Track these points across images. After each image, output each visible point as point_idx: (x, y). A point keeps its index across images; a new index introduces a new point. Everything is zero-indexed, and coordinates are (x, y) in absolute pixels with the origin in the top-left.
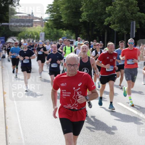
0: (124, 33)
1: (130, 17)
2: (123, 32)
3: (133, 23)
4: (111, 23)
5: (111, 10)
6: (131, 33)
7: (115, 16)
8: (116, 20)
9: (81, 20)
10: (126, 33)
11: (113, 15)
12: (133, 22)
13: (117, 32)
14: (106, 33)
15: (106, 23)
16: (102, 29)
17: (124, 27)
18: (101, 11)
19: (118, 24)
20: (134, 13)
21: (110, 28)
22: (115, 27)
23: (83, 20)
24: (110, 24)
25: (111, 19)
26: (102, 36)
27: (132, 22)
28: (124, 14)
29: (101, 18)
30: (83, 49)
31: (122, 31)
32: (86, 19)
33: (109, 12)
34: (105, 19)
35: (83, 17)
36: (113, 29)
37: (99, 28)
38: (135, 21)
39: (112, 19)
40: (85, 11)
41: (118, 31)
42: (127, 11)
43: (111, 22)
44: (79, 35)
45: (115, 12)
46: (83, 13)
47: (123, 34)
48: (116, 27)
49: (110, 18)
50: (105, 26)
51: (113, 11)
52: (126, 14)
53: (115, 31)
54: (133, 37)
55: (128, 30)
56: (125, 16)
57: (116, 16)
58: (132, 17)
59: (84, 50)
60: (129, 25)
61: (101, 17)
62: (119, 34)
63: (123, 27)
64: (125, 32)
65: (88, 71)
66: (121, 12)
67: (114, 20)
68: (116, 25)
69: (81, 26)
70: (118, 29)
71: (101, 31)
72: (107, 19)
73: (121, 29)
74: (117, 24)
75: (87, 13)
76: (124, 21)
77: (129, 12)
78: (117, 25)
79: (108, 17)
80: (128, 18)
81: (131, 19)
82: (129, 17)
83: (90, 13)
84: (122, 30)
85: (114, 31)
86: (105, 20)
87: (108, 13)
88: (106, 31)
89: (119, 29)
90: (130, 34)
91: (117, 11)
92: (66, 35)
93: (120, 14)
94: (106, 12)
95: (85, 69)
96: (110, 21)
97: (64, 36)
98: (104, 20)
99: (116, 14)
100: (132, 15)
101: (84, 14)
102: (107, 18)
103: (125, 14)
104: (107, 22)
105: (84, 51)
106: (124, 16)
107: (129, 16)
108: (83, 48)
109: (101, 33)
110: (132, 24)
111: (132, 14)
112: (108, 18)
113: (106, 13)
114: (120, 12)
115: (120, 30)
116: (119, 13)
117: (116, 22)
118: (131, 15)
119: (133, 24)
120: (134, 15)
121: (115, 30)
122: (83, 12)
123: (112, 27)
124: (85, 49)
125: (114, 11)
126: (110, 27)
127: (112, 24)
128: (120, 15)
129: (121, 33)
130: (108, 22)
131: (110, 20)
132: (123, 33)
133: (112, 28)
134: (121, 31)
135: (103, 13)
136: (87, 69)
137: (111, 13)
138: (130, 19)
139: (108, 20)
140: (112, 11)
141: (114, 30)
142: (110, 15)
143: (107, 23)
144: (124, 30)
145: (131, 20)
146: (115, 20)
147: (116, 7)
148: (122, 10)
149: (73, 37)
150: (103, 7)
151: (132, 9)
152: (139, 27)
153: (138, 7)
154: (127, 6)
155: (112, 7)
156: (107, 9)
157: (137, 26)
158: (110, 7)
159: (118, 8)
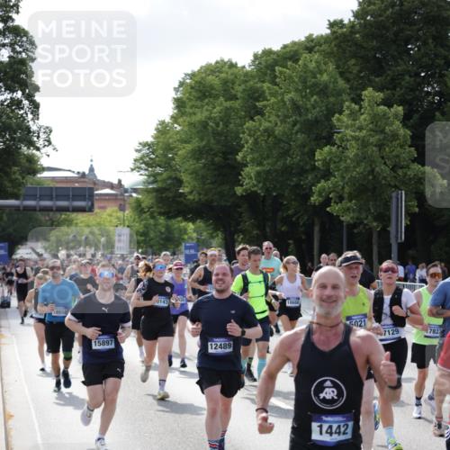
0: (370, 228)
1: (389, 179)
2: (367, 225)
3: (398, 199)
4: (331, 199)
5: (330, 160)
6: (392, 229)
7: (344, 178)
8: (347, 189)
9: (239, 191)
10: (378, 229)
11: (336, 173)
12: (398, 194)
13: (352, 226)
14: (317, 229)
15: (315, 199)
16: (306, 218)
17: (372, 211)
18: (300, 161)
19: (353, 202)
20: (401, 168)
21: (330, 215)
22: (344, 211)
23: (246, 190)
24: (327, 202)
25: (330, 185)
26: (303, 237)
27: (394, 195)
28: (369, 168)
29: (302, 183)
30: (323, 287)
31: (366, 222)
32: (255, 186)
33: (326, 163)
34: (313, 185)
35: (247, 181)
36: (338, 216)
37: (293, 216)
38: (403, 192)
39: (335, 186)
40: (253, 160)
41: (351, 222)
42: (380, 159)
43: (331, 196)
44: (236, 237)
45: (343, 165)
46: (247, 170)
47: (370, 232)
48: (348, 209)
49: (329, 182)
50: (314, 206)
51: (337, 160)
52: (377, 169)
53: (345, 224)
54: (399, 241)
55: (384, 218)
56: (375, 177)
57: (348, 176)
58: (395, 177)
59: (328, 292)
60: (387, 206)
61: (301, 180)
62: (355, 231)
63: (369, 209)
64: (375, 224)
65: (340, 394)
66: (363, 164)
67: (340, 188)
68: (346, 204)
69: (239, 210)
70: (352, 215)
71: (301, 224)
72: (319, 185)
73: (363, 216)
74: (350, 201)
75: (258, 168)
76: (370, 190)
77: (385, 163)
78: (349, 204)
79: (323, 181)
80: (383, 182)
81: (392, 183)
82: (385, 178)
83: (267, 168)
84: (366, 219)
85: (343, 222)
86: (313, 188)
87: (322, 168)
88: (316, 221)
89: (356, 215)
90: (389, 232)
91: (349, 161)
92: (195, 235)
93: (358, 170)
94: (316, 163)
95: (328, 383)
96: (330, 193)
97: (190, 238)
98: (311, 189)
99: (347, 169)
100: (395, 172)
101: (250, 170)
102: (319, 182)
103: (373, 171)
104: (320, 194)
105: (329, 297)
106: (371, 177)
107: (385, 175)
108: (324, 281)
109: (302, 229)
110: (394, 200)
111: (394, 169)
112: (322, 184)
113: (314, 168)
114: (358, 164)
115: (357, 219)
116: (355, 167)
117: (346, 196)
118: (393, 174)
120: (400, 172)
121: (346, 218)
122: (246, 166)
123: (334, 209)
124: (335, 287)
125: (341, 160)
126: (328, 209)
127: (336, 202)
128: (358, 173)
129: (361, 227)
130: (324, 194)
131: (329, 188)
132: (367, 227)
133: (335, 214)
134: (362, 223)
135: (308, 167)
136: (335, 385)
137: (332, 166)
138: (390, 185)
139: (323, 189)
140: (335, 162)
141: (342, 219)
142: (327, 175)
143: (321, 199)
144: (370, 218)
145: (393, 189)
146: (343, 188)
147: (345, 148)
148: (365, 158)
149: (215, 242)
150: (306, 150)
151: (394, 153)
152: (417, 210)
153: (413, 149)
154: (380, 146)
155: (334, 149)
156: (318, 155)
157: (410, 206)
158: (327, 149)
159: (351, 153)
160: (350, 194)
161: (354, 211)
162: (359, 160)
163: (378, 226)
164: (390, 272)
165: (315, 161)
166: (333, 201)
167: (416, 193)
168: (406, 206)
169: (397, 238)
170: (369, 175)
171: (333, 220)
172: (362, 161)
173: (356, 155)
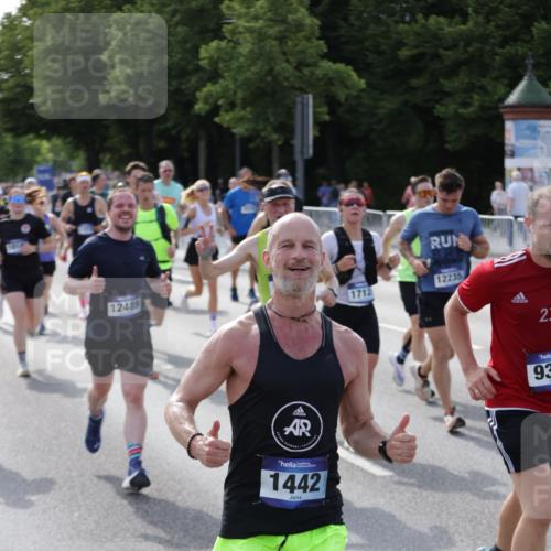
0: (270, 143)
1: (292, 80)
2: (265, 137)
3: (303, 104)
4: (220, 106)
5: (219, 58)
6: (297, 142)
7: (235, 80)
8: (240, 95)
10: (280, 143)
11: (226, 74)
12: (303, 99)
13: (246, 140)
14: (202, 145)
15: (199, 107)
16: (188, 131)
17: (272, 119)
18: (181, 59)
19: (249, 109)
20: (308, 65)
21: (219, 126)
22: (236, 122)
24: (215, 110)
25: (219, 90)
26: (186, 155)
27: (299, 99)
28: (267, 68)
29: (183, 87)
31: (263, 134)
33: (214, 62)
34: (198, 89)
36: (228, 129)
37: (174, 127)
38: (310, 97)
39: (226, 89)
41: (246, 134)
42: (282, 57)
43: (220, 102)
44: (101, 156)
45: (234, 64)
47: (269, 146)
48: (241, 119)
49: (218, 86)
50: (198, 116)
51: (227, 58)
52: (278, 68)
53: (237, 137)
54: (306, 157)
55: (286, 129)
56: (275, 78)
57: (241, 78)
58: (300, 77)
60: (290, 113)
61: (181, 84)
62: (252, 145)
63: (267, 119)
64: (275, 136)
66: (260, 63)
67: (231, 93)
68: (239, 112)
70: (246, 126)
71: (184, 136)
72: (205, 90)
73: (261, 126)
74: (244, 108)
76: (269, 95)
77: (287, 61)
78: (242, 113)
79: (209, 84)
80: (286, 84)
81: (297, 85)
82: (287, 79)
84: (264, 130)
85: (233, 135)
86: (198, 93)
87: (208, 68)
88: (202, 134)
89: (251, 126)
90: (292, 142)
91: (242, 59)
92: (50, 156)
93: (253, 69)
94: (201, 63)
96: (219, 99)
97: (45, 160)
98: (194, 96)
99: (240, 69)
100: (300, 71)
102: (204, 85)
103: (271, 71)
104: (206, 101)
106: (269, 79)
107: (287, 75)
109: (184, 145)
110: (299, 107)
111: (299, 66)
112: (209, 88)
113: (198, 69)
114: (254, 63)
115: (254, 130)
116: (249, 66)
117: (238, 102)
118: (297, 74)
119: (304, 106)
120: (306, 71)
121: (239, 130)
123: (224, 119)
125: (232, 58)
126: (217, 120)
127: (227, 111)
128: (253, 74)
129: (258, 141)
130: (211, 101)
131: (217, 93)
132: (266, 141)
133: (225, 125)
134: (259, 135)
135: (190, 68)
137: (221, 65)
138: (293, 88)
139: (210, 95)
140: (224, 61)
141: (234, 131)
142: (214, 76)
143: (207, 107)
144: (269, 129)
145: (297, 93)
146: (235, 93)
147: (237, 43)
148: (261, 54)
149: (76, 164)
150: (188, 46)
151: (299, 48)
152: (327, 117)
153: (322, 42)
154: (281, 39)
155: (223, 44)
156: (204, 52)
157: (320, 113)
158: (214, 44)
159: (245, 49)
160: (244, 99)
161: (249, 121)
162: (254, 57)
163: (278, 140)
164: (355, 206)
165: (199, 59)
166: (223, 109)
167: (327, 97)
168: (315, 113)
169: (302, 153)
170: (266, 75)
171: (224, 133)
172: (258, 59)
173: (251, 51)
